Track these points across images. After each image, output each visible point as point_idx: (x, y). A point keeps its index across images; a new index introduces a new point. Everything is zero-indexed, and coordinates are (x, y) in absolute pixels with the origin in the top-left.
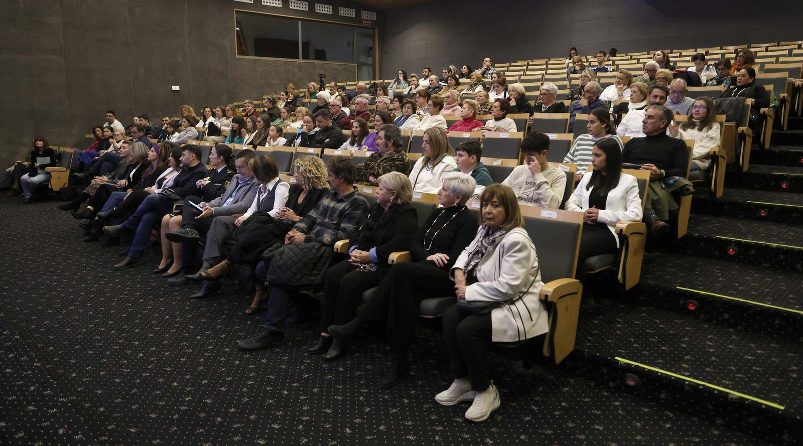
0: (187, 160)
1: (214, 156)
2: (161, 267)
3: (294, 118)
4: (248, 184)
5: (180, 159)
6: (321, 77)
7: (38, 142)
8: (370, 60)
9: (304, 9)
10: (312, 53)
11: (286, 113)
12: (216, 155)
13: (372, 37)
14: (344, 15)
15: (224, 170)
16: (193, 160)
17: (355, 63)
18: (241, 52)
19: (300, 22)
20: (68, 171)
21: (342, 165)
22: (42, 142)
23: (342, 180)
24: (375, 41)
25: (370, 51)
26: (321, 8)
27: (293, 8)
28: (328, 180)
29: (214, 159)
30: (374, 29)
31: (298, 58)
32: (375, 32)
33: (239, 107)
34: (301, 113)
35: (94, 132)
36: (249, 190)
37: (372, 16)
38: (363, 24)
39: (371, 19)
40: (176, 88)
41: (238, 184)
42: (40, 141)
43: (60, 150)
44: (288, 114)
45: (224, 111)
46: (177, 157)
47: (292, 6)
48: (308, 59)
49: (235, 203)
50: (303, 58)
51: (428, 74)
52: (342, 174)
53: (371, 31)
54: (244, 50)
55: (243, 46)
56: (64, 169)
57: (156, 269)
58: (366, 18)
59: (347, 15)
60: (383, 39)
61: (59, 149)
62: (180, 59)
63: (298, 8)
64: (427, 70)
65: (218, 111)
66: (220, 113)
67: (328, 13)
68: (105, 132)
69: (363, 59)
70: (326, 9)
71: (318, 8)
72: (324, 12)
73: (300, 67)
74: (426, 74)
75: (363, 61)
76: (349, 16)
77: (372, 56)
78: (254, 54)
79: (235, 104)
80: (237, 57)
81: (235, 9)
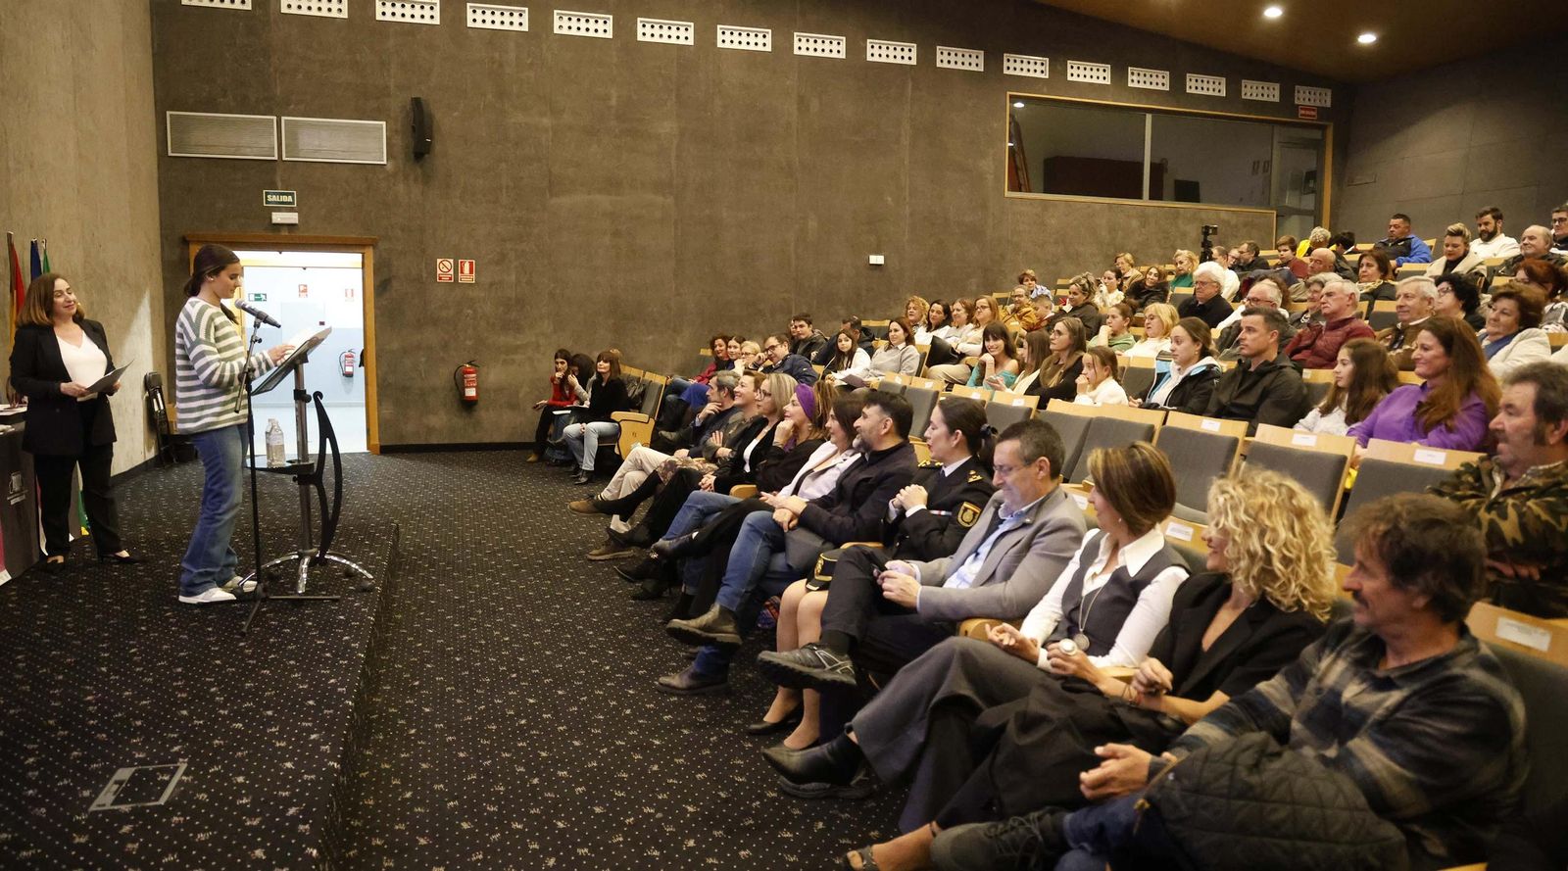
0: (872, 429)
1: (936, 432)
2: (771, 717)
3: (1140, 331)
4: (1025, 525)
5: (855, 425)
6: (1206, 234)
7: (601, 363)
8: (1309, 202)
9: (1160, 87)
10: (1168, 186)
11: (1120, 318)
12: (942, 429)
13: (1318, 146)
14: (1254, 98)
15: (963, 471)
16: (886, 434)
17: (1272, 209)
18: (1016, 186)
19: (1149, 117)
20: (652, 422)
21: (1433, 540)
22: (608, 365)
23: (1421, 602)
24: (1324, 152)
25: (1309, 181)
26: (1199, 85)
27: (1135, 85)
28: (1355, 586)
29: (938, 438)
30: (1323, 128)
31: (1139, 196)
32: (1324, 136)
33: (1003, 302)
34: (1155, 320)
35: (713, 346)
36: (1028, 546)
37: (1322, 98)
38: (1297, 117)
39: (1318, 104)
40: (877, 259)
41: (996, 522)
42: (605, 362)
43: (646, 377)
44: (1124, 319)
45: (971, 310)
46: (847, 420)
47: (1133, 81)
48: (1160, 198)
49: (982, 585)
50: (1152, 197)
51: (1496, 228)
52: (1428, 578)
53: (1317, 134)
54: (1022, 181)
55: (1020, 173)
56: (644, 417)
57: (756, 723)
58: (1307, 103)
59: (1260, 98)
60: (1345, 150)
61: (644, 376)
62: (889, 199)
63: (1148, 86)
64: (1488, 217)
65: (958, 310)
66: (963, 314)
67: (1216, 94)
68: (730, 347)
69: (1290, 200)
70: (1211, 86)
71: (1193, 84)
72: (1205, 92)
73: (1143, 216)
74: (1490, 228)
75: (1290, 205)
76: (1265, 98)
77: (1313, 192)
78: (1042, 188)
79: (996, 295)
80: (1007, 194)
81: (1009, 93)
